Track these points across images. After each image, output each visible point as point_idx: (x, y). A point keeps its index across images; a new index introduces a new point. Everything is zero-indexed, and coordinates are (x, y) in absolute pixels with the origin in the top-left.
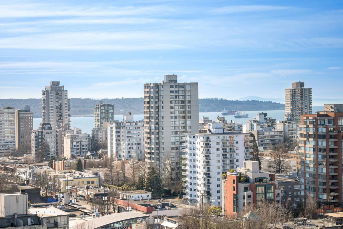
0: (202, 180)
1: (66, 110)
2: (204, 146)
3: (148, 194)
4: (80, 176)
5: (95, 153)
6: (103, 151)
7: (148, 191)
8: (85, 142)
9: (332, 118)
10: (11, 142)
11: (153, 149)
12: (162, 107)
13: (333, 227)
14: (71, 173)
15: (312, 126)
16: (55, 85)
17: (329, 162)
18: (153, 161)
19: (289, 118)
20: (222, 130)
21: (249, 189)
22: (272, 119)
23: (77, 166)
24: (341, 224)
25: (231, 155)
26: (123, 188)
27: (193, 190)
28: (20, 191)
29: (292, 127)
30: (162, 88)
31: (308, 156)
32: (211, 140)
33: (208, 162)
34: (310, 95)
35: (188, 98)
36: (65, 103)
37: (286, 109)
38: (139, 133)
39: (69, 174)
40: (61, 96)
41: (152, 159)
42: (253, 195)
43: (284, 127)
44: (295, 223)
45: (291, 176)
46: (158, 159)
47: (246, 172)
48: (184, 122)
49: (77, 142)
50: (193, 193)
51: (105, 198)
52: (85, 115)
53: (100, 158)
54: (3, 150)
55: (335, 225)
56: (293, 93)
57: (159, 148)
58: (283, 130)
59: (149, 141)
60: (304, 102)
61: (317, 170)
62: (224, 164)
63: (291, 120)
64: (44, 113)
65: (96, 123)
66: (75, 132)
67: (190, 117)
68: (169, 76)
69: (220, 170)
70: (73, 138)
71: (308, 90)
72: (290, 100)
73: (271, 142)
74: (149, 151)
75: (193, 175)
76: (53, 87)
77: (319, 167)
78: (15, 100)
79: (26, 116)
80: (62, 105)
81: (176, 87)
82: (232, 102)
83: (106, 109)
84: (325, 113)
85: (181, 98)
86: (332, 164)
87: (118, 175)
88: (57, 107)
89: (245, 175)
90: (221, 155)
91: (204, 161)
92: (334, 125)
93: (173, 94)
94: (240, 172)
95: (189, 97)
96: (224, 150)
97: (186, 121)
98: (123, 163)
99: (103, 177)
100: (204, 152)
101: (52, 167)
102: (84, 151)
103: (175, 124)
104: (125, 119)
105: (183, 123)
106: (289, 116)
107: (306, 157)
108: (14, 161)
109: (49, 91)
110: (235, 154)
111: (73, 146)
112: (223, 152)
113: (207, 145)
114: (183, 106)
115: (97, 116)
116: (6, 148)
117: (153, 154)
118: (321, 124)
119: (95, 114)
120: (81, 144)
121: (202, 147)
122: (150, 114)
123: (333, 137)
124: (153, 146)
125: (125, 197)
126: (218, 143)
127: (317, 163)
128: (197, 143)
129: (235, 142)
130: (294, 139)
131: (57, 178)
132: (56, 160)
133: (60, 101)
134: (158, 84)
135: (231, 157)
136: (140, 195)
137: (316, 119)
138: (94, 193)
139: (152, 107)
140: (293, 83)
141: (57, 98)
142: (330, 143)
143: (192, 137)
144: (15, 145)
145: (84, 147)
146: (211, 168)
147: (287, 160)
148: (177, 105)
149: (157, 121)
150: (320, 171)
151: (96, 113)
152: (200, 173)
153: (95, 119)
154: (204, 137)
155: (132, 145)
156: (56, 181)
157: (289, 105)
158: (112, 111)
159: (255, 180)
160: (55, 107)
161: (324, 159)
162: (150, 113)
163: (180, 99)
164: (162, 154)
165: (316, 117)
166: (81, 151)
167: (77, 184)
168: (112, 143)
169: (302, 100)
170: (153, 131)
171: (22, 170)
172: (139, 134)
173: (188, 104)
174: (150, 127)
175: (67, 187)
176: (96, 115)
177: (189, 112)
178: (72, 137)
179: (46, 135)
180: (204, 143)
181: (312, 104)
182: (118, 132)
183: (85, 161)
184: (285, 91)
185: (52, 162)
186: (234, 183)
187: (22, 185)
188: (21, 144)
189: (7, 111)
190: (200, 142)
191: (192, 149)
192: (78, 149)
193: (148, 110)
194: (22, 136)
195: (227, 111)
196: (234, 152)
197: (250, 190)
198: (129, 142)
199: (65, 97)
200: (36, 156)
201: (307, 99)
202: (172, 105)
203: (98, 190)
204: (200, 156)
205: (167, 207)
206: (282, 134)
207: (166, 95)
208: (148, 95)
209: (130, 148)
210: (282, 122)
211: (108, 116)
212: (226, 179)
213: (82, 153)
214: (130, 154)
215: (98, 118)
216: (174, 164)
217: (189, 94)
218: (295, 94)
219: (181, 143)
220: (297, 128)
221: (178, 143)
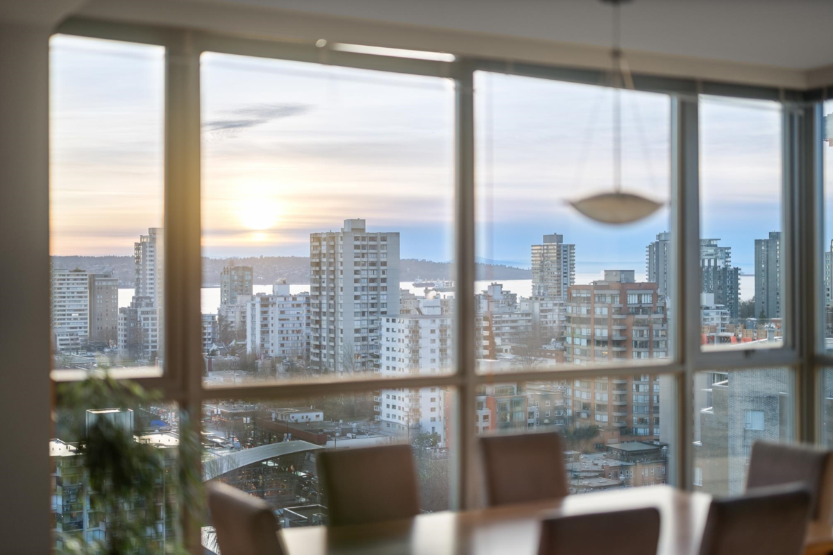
2: (410, 335)
3: (318, 413)
5: (225, 346)
6: (238, 343)
7: (318, 409)
9: (618, 292)
10: (80, 328)
11: (324, 340)
12: (340, 272)
15: (586, 305)
18: (325, 360)
19: (542, 291)
20: (440, 309)
21: (484, 405)
22: (511, 293)
27: (391, 406)
29: (547, 306)
30: (341, 240)
32: (422, 326)
33: (417, 360)
35: (383, 258)
38: (298, 313)
41: (323, 356)
42: (492, 415)
43: (533, 306)
48: (375, 296)
50: (392, 412)
51: (247, 420)
53: (233, 353)
54: (68, 340)
56: (545, 252)
57: (334, 338)
58: (531, 312)
59: (317, 326)
60: (562, 266)
62: (442, 364)
63: (543, 295)
64: (138, 280)
65: (223, 297)
67: (385, 288)
68: (353, 221)
71: (569, 247)
73: (511, 331)
74: (318, 343)
76: (154, 236)
79: (106, 284)
81: (364, 239)
83: (241, 275)
84: (607, 284)
85: (372, 258)
90: (437, 351)
91: (410, 361)
92: (620, 302)
93: (358, 251)
95: (385, 256)
96: (443, 342)
97: (378, 295)
98: (274, 363)
100: (410, 345)
104: (276, 291)
105: (373, 299)
106: (543, 288)
109: (147, 244)
112: (442, 345)
113: (415, 333)
114: (374, 270)
115: (225, 286)
116: (73, 337)
117: (325, 349)
118: (599, 302)
119: (221, 283)
121: (406, 337)
122: (320, 283)
123: (618, 322)
124: (325, 335)
125: (280, 418)
126: (433, 331)
128: (398, 330)
130: (548, 325)
132: (159, 357)
134: (333, 233)
136: (305, 415)
137: (592, 293)
138: (228, 412)
139: (324, 271)
140: (544, 236)
142: (614, 332)
143: (391, 320)
147: (541, 359)
148: (366, 268)
149: (332, 294)
151: (223, 281)
153: (222, 292)
154: (410, 322)
155: (287, 333)
157: (538, 271)
158: (250, 277)
159: (494, 391)
160: (157, 270)
162: (321, 281)
163: (370, 260)
164: (339, 347)
165: (592, 290)
168: (253, 329)
169: (560, 263)
170: (324, 310)
172: (298, 315)
173: (382, 268)
174: (320, 304)
176: (223, 285)
177: (384, 280)
180: (410, 331)
181: (575, 269)
182: (264, 312)
183: (210, 359)
184: (532, 248)
189: (74, 276)
190: (404, 328)
191: (391, 340)
193: (317, 277)
194: (100, 318)
197: (487, 407)
198: (282, 329)
201: (567, 262)
202: (356, 268)
204: (403, 352)
205: (349, 435)
206: (530, 318)
207: (348, 252)
208: (317, 252)
209: (284, 338)
210: (531, 298)
211: (242, 286)
214: (284, 348)
215: (226, 289)
216: (359, 364)
217: (385, 251)
218: (547, 253)
219: (371, 331)
220: (555, 307)
221: (366, 330)
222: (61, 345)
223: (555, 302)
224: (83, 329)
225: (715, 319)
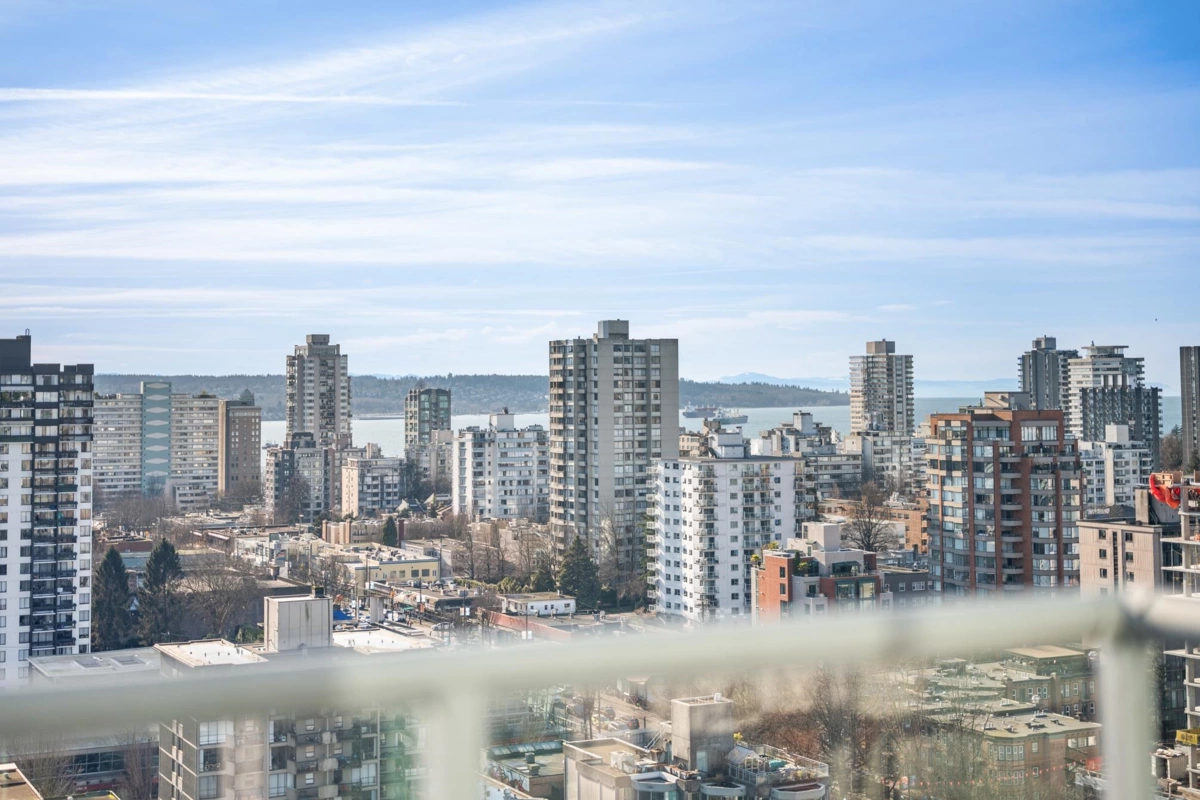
0: (697, 567)
1: (343, 401)
2: (700, 487)
3: (567, 602)
4: (395, 559)
5: (418, 503)
6: (438, 499)
7: (567, 594)
8: (393, 478)
9: (1008, 424)
10: (208, 478)
11: (571, 495)
12: (593, 396)
13: (1031, 680)
14: (370, 550)
15: (959, 443)
16: (319, 342)
17: (1002, 526)
18: (573, 524)
19: (875, 423)
20: (742, 449)
21: (817, 589)
22: (824, 426)
23: (385, 535)
24: (1048, 675)
25: (763, 509)
26: (502, 587)
27: (673, 591)
28: (314, 591)
29: (883, 445)
30: (596, 350)
31: (950, 511)
32: (718, 475)
33: (712, 525)
34: (909, 370)
35: (655, 376)
36: (342, 385)
37: (852, 404)
38: (526, 456)
39: (367, 552)
40: (333, 368)
41: (569, 518)
43: (863, 446)
44: (939, 671)
45: (899, 559)
46: (584, 519)
47: (809, 548)
48: (644, 431)
49: (374, 478)
50: (674, 600)
51: (465, 611)
52: (363, 416)
53: (433, 515)
54: (192, 495)
55: (1034, 676)
56: (869, 366)
57: (585, 493)
58: (860, 453)
59: (561, 475)
60: (895, 386)
61: (973, 545)
62: (747, 530)
63: (878, 429)
64: (292, 409)
65: (409, 433)
66: (368, 455)
67: (658, 419)
68: (610, 323)
69: (739, 546)
70: (365, 468)
71: (904, 360)
72: (861, 383)
73: (833, 481)
74: (561, 499)
75: (673, 557)
76: (315, 347)
77: (977, 537)
78: (196, 377)
79: (245, 414)
80: (334, 391)
81: (627, 349)
82: (705, 387)
83: (434, 401)
84: (990, 412)
85: (639, 376)
86: (1008, 532)
87: (489, 557)
88: (322, 394)
89: (807, 556)
90: (740, 510)
91: (700, 524)
92: (1011, 439)
93: (620, 366)
94: (794, 548)
95: (658, 373)
96: (749, 497)
97: (649, 429)
98: (495, 528)
99: (449, 561)
100: (701, 501)
101: (320, 537)
102: (390, 498)
103: (624, 435)
104: (495, 423)
105: (641, 434)
106: (875, 419)
107: (944, 515)
108: (224, 522)
109: (306, 358)
110: (772, 507)
111: (365, 488)
112: (747, 501)
113: (708, 485)
114: (643, 393)
115: (411, 418)
116: (198, 491)
117: (572, 507)
118: (980, 438)
119: (407, 413)
120: (382, 482)
121: (696, 490)
122: (565, 412)
123: (1009, 467)
124: (572, 488)
125: (513, 609)
126: (733, 482)
127: (972, 529)
128: (683, 480)
129: (772, 479)
130: (885, 473)
131: (343, 562)
132: (329, 520)
133: (330, 382)
134: (584, 341)
135: (763, 515)
136: (549, 604)
137: (969, 425)
138: (437, 599)
139: (569, 395)
140: (868, 344)
141: (322, 374)
142: (1002, 483)
143: (671, 466)
144: (216, 483)
145: (390, 490)
146: (717, 538)
147: (886, 522)
148: (630, 390)
149: (583, 427)
150: (981, 549)
151: (409, 409)
152: (691, 551)
153: (407, 425)
154: (700, 468)
155: (511, 485)
156: (339, 570)
157: (860, 394)
158: (446, 404)
159: (831, 569)
160: (318, 395)
161: (990, 519)
162: (566, 409)
163: (636, 378)
164: (594, 505)
165: (969, 421)
166: (382, 498)
167: (389, 576)
168: (462, 480)
169: (891, 383)
170: (571, 451)
171: (251, 543)
172: (526, 459)
173: (654, 390)
174: (565, 443)
175: (367, 584)
176: (409, 415)
177: (657, 408)
178: (362, 466)
179: (301, 461)
180: (700, 481)
181: (913, 391)
182: (477, 455)
183: (401, 522)
184: (850, 360)
185: (321, 524)
186: (782, 575)
187: (264, 579)
188: (231, 482)
189: (198, 403)
190: (691, 478)
191: (672, 494)
192: (375, 495)
193: (561, 403)
194: (235, 463)
195: (697, 407)
196: (772, 502)
197: (821, 592)
198: (504, 478)
199: (342, 371)
200: (277, 509)
201: (901, 381)
202: (617, 390)
203: (444, 592)
204: (690, 511)
206: (859, 462)
207: (605, 367)
208: (560, 367)
209: (506, 492)
210: (859, 434)
211: (436, 417)
212: (762, 566)
213: (384, 503)
214: (505, 507)
215: (413, 421)
216: (622, 530)
217: (657, 366)
218: (873, 368)
219: (643, 481)
220: (894, 447)
221: (631, 480)
222: (182, 502)
223: (894, 439)
224: (211, 480)
225: (1131, 463)
